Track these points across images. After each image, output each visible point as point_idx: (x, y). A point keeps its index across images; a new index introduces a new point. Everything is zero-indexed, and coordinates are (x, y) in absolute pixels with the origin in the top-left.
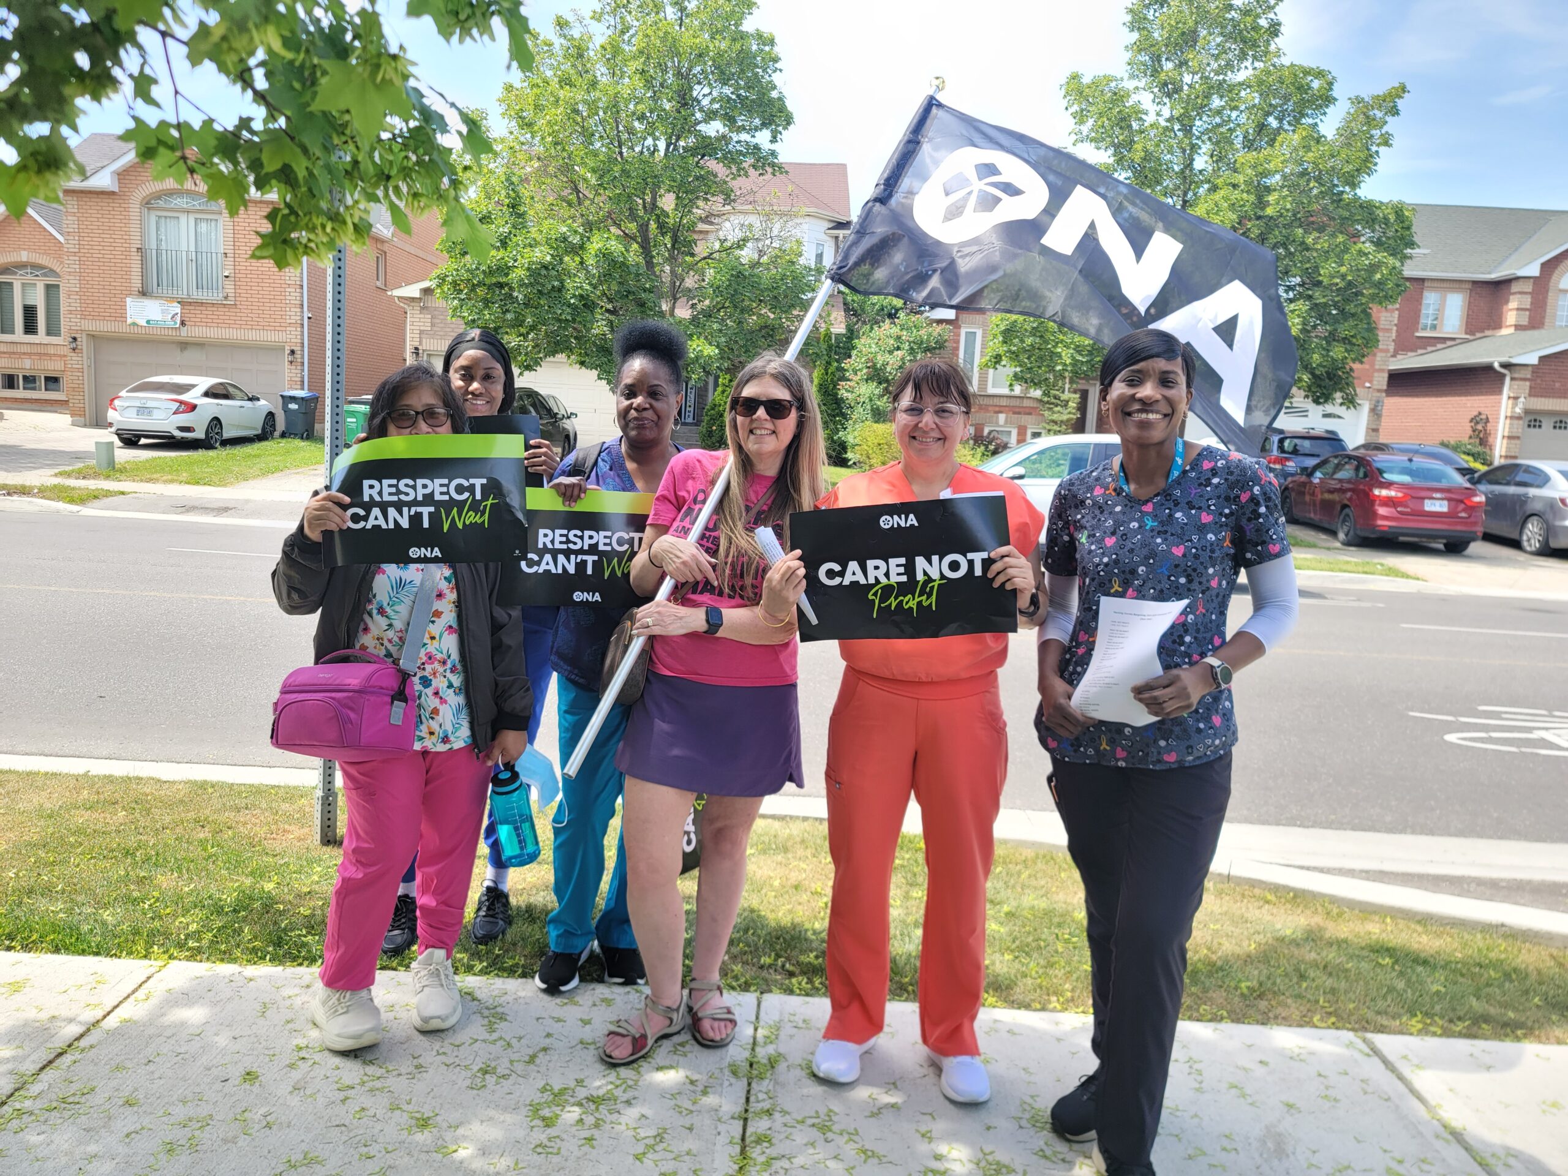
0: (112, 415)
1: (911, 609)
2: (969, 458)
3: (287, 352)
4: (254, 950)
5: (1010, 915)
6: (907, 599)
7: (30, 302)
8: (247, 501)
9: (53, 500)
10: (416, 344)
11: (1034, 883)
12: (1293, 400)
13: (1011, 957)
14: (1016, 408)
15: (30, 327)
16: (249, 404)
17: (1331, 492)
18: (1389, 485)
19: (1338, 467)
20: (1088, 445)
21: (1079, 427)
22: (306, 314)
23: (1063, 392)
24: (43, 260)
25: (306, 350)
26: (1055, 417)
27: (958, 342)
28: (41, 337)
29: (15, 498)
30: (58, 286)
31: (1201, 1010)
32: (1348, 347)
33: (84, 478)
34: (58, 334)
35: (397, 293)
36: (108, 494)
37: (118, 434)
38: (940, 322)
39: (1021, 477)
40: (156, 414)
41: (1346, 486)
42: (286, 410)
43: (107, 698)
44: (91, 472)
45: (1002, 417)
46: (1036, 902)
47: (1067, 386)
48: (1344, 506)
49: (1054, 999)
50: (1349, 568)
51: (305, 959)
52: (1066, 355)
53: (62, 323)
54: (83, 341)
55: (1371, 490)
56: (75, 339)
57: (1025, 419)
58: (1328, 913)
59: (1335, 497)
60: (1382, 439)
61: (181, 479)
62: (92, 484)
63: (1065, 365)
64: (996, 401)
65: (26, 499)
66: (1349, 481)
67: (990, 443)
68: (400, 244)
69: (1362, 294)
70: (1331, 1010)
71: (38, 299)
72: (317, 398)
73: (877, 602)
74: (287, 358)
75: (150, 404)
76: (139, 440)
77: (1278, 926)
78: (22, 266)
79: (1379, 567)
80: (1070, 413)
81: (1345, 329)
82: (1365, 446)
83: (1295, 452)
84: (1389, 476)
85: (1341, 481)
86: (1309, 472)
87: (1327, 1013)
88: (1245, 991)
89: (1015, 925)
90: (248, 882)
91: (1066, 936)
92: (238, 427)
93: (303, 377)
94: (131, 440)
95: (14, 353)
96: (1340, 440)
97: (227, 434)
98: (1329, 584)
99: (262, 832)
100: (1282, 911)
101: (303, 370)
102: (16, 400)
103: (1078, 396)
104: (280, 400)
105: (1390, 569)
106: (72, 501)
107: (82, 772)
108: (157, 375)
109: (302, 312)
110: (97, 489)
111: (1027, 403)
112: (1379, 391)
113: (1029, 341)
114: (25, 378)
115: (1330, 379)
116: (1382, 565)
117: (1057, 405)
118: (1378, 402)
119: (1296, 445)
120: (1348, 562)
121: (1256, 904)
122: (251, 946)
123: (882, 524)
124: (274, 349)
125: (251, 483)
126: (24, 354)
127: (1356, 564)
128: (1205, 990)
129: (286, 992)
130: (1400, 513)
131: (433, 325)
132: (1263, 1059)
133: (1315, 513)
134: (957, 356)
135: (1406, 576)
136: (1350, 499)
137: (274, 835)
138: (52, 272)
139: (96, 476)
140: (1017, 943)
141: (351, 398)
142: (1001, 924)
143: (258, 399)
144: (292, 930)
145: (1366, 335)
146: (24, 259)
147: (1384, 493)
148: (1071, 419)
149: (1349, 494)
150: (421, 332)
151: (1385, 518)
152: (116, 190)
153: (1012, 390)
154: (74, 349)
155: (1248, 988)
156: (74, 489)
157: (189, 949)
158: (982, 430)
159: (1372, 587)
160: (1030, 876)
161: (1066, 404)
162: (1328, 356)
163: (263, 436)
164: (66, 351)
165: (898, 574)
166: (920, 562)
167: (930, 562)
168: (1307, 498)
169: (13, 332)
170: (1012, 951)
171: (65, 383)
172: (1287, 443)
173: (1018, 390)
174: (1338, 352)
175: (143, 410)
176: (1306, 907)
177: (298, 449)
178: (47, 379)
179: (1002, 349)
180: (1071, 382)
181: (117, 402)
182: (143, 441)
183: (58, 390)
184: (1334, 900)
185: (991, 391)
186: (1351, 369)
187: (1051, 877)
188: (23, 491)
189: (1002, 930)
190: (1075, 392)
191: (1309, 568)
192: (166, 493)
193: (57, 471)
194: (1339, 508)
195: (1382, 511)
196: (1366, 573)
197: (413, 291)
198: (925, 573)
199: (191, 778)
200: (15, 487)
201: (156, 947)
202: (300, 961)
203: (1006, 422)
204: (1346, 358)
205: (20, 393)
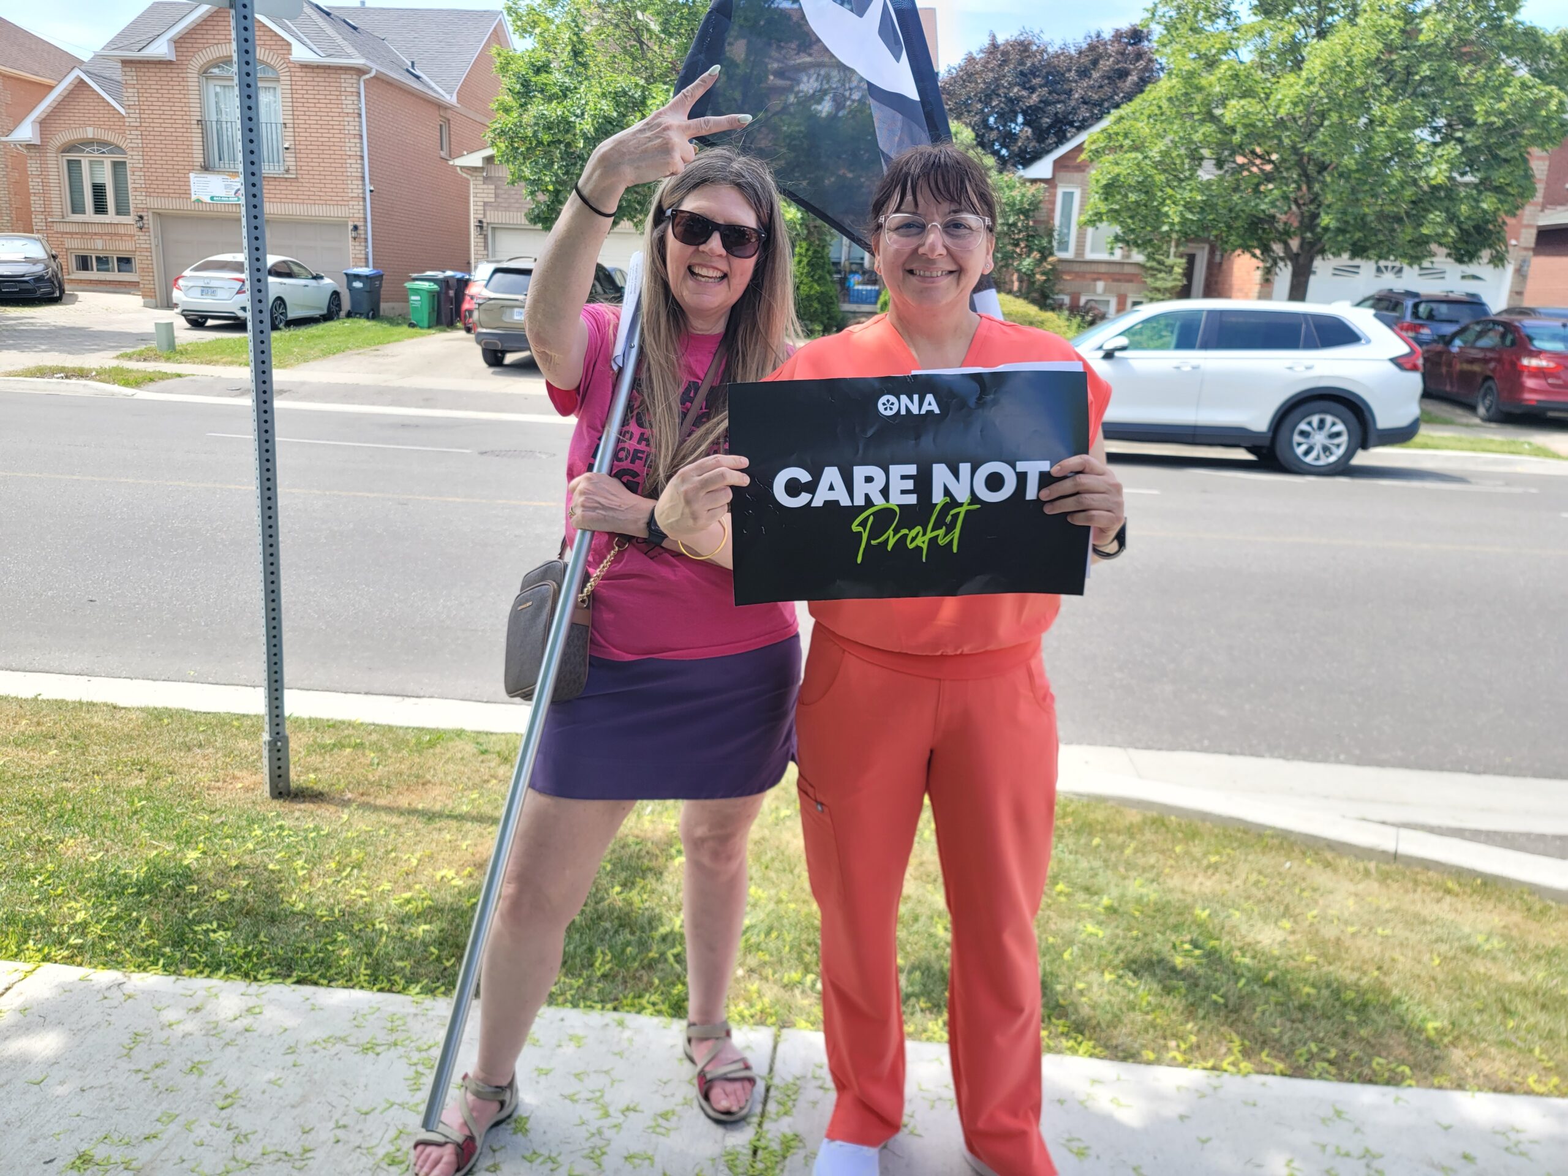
0: (177, 295)
1: (919, 549)
2: (1064, 329)
3: (350, 228)
4: (145, 952)
5: (1112, 910)
6: (913, 533)
7: (98, 181)
8: (303, 384)
9: (108, 383)
10: (480, 217)
11: (1141, 861)
12: (1434, 259)
13: (1113, 977)
14: (1116, 274)
15: (100, 207)
16: (313, 283)
17: (1472, 361)
18: (1537, 354)
19: (1480, 335)
20: (1200, 312)
21: (1185, 293)
22: (369, 187)
23: (1168, 257)
24: (109, 137)
25: (369, 225)
26: (1159, 284)
27: (1053, 203)
28: (111, 217)
29: (73, 381)
30: (125, 163)
31: (1374, 1065)
32: (1502, 197)
33: (145, 360)
34: (128, 213)
35: (459, 162)
36: (165, 376)
37: (185, 316)
38: (1034, 181)
39: (1123, 348)
40: (221, 294)
41: (1490, 355)
42: (351, 289)
43: (97, 603)
44: (151, 354)
45: (1100, 286)
46: (1144, 891)
47: (1172, 250)
48: (1487, 378)
49: (1172, 1044)
50: (1493, 447)
51: (206, 965)
52: (1173, 213)
53: (131, 201)
54: (149, 220)
55: (1519, 359)
56: (141, 217)
57: (1125, 287)
58: (1529, 910)
59: (1476, 368)
60: (1527, 303)
61: (241, 360)
62: (150, 367)
63: (1173, 224)
64: (1094, 268)
65: (83, 382)
66: (1492, 349)
67: (1087, 313)
68: (463, 110)
69: (1521, 136)
70: (1551, 1064)
71: (106, 177)
72: (382, 276)
73: (865, 536)
74: (351, 234)
75: (213, 284)
76: (205, 322)
77: (1467, 930)
78: (89, 143)
79: (1526, 446)
80: (1175, 278)
81: (1500, 176)
82: (1508, 311)
83: (1431, 317)
84: (1538, 344)
85: (1482, 349)
86: (1448, 340)
87: (1545, 1068)
88: (1432, 1033)
89: (1117, 927)
90: (169, 848)
91: (1187, 946)
92: (303, 307)
93: (367, 254)
94: (197, 321)
95: (85, 234)
96: (1482, 304)
97: (292, 314)
98: (1470, 467)
99: (205, 777)
100: (1469, 905)
101: (366, 247)
102: (91, 281)
103: (1184, 261)
104: (345, 278)
105: (1539, 448)
106: (127, 384)
107: (30, 695)
108: (218, 253)
109: (364, 185)
110: (154, 372)
111: (1127, 270)
112: (1526, 249)
113: (1132, 197)
114: (98, 259)
115: (1479, 233)
116: (1530, 444)
117: (1160, 271)
118: (1524, 261)
119: (1431, 310)
120: (1492, 441)
121: (1433, 894)
122: (144, 945)
123: (881, 408)
124: (338, 225)
125: (312, 364)
126: (96, 234)
127: (1502, 443)
128: (1379, 1034)
129: (169, 1015)
130: (1551, 385)
131: (497, 196)
132: (1469, 1151)
133: (1452, 386)
134: (1053, 219)
135: (1556, 456)
136: (1494, 370)
137: (220, 784)
138: (118, 149)
139: (157, 358)
140: (1122, 956)
141: (415, 275)
142: (1100, 923)
143: (322, 278)
144: (199, 923)
145: (1523, 182)
146: (90, 136)
147: (1534, 362)
148: (1176, 286)
149: (1492, 365)
150: (485, 204)
151: (1534, 392)
152: (174, 59)
153: (1112, 254)
154: (141, 228)
155: (1436, 1029)
156: (130, 371)
157: (69, 947)
158: (1078, 299)
159: (1519, 469)
160: (1136, 851)
161: (1170, 270)
162: (1478, 207)
163: (329, 316)
164: (134, 230)
165: (903, 492)
166: (940, 473)
167: (956, 473)
168: (1444, 370)
169: (84, 212)
170: (1115, 968)
171: (137, 263)
172: (1422, 308)
173: (1118, 255)
174: (1488, 204)
175: (206, 290)
176: (1499, 900)
177: (362, 329)
178: (119, 260)
179: (1103, 207)
180: (1177, 246)
181: (181, 282)
182: (210, 322)
183: (130, 271)
184: (1535, 890)
185: (1089, 256)
186: (1504, 223)
187: (1163, 852)
188: (81, 374)
189: (1101, 934)
190: (1181, 256)
191: (1447, 448)
192: (223, 376)
193: (118, 353)
194: (1480, 380)
195: (1530, 383)
196: (1512, 453)
197: (475, 159)
198: (947, 492)
199: (151, 705)
200: (74, 370)
201: (31, 942)
202: (200, 968)
203: (1105, 291)
204: (1498, 209)
205: (94, 275)
